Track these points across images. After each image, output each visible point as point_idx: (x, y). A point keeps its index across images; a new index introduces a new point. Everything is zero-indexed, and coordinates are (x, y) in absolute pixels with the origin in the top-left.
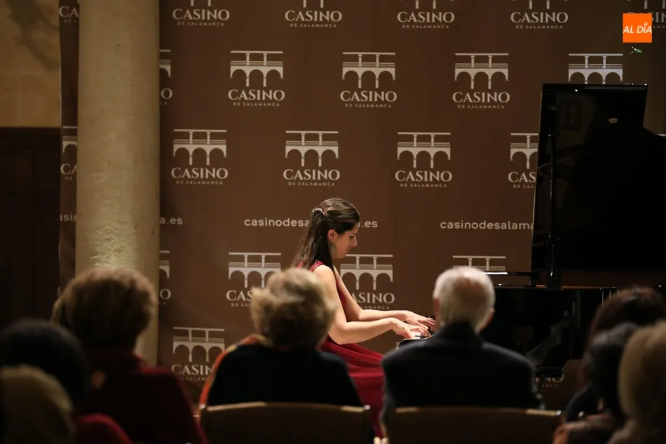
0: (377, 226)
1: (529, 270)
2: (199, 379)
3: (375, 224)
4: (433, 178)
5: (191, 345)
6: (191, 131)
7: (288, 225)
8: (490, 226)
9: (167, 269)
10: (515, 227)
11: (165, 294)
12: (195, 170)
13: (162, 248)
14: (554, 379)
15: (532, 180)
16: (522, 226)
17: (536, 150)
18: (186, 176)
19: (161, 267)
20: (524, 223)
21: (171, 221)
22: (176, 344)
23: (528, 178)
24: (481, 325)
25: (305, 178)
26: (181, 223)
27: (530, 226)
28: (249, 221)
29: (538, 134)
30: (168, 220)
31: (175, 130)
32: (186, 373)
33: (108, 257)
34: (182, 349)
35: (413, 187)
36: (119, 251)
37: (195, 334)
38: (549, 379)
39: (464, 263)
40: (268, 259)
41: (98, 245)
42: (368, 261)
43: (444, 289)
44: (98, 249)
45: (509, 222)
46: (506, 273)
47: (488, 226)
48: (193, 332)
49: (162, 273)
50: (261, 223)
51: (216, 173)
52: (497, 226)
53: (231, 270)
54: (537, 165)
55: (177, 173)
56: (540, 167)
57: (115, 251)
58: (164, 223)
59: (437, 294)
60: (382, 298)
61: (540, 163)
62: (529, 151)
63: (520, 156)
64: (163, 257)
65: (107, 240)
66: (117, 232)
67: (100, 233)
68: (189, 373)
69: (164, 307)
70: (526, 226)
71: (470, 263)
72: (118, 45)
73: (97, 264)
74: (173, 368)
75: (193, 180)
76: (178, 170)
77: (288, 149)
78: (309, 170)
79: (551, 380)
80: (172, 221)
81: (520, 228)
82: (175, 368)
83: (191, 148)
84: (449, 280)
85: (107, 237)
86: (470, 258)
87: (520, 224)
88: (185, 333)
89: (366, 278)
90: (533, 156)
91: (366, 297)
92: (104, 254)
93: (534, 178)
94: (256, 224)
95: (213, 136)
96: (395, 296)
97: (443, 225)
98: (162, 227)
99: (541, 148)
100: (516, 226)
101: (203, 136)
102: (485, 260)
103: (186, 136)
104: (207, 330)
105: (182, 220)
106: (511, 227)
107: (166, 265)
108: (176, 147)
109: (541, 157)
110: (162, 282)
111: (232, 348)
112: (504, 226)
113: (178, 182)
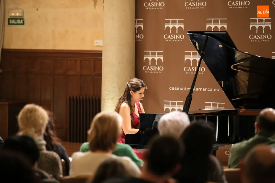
6: (150, 52)
7: (186, 90)
12: (152, 67)
18: (148, 70)
31: (144, 51)
33: (108, 101)
36: (112, 99)
41: (105, 96)
44: (105, 98)
50: (176, 89)
51: (159, 68)
53: (165, 108)
57: (111, 98)
65: (108, 94)
66: (112, 91)
67: (106, 91)
72: (113, 17)
73: (105, 104)
75: (151, 71)
77: (186, 59)
83: (150, 58)
85: (108, 93)
92: (107, 100)
94: (174, 89)
95: (158, 53)
101: (155, 53)
103: (148, 53)
108: (145, 58)
113: (145, 72)
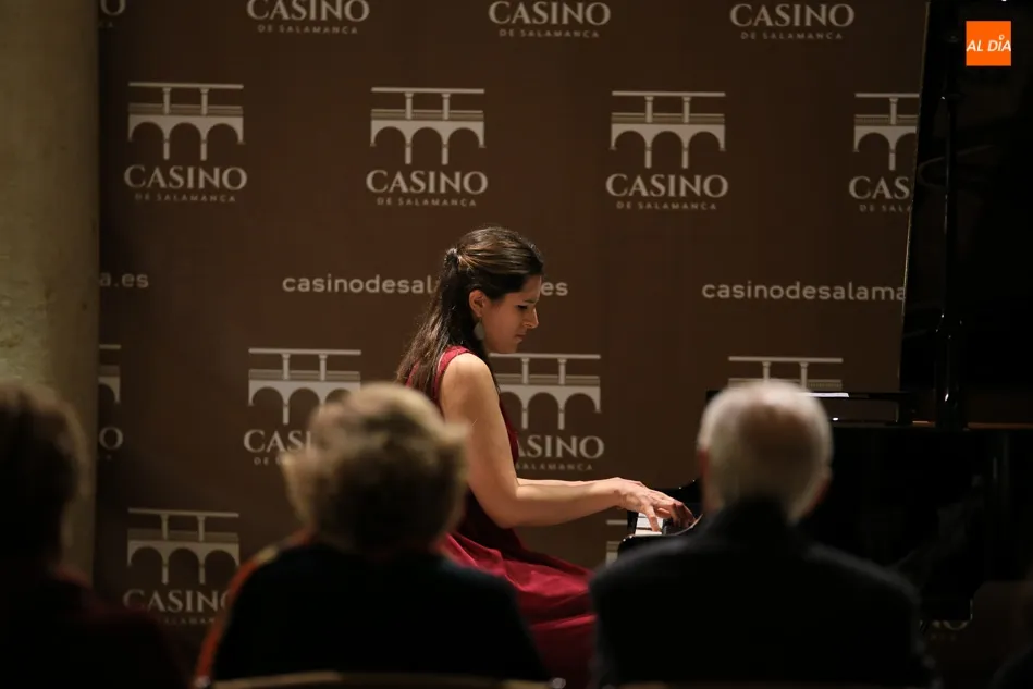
0: (566, 292)
1: (895, 388)
2: (183, 621)
3: (562, 289)
4: (688, 189)
5: (166, 548)
7: (377, 290)
8: (809, 292)
9: (114, 383)
10: (863, 294)
11: (111, 437)
12: (176, 171)
13: (104, 339)
14: (947, 624)
15: (901, 193)
16: (878, 293)
17: (913, 130)
19: (104, 380)
20: (883, 286)
21: (124, 279)
22: (133, 546)
23: (892, 189)
24: (801, 505)
25: (412, 190)
26: (146, 284)
27: (896, 292)
28: (293, 280)
29: (917, 95)
30: (116, 278)
31: (132, 84)
32: (155, 608)
34: (149, 557)
35: (644, 209)
36: (11, 346)
37: (175, 524)
38: (937, 624)
39: (754, 372)
40: (333, 363)
42: (549, 368)
43: (721, 428)
45: (850, 285)
46: (846, 395)
47: (805, 292)
48: (171, 519)
49: (105, 391)
50: (319, 287)
51: (221, 178)
52: (825, 293)
53: (255, 386)
54: (915, 161)
55: (136, 177)
56: (922, 165)
58: (109, 283)
59: (706, 438)
60: (578, 447)
61: (920, 159)
62: (894, 132)
63: (876, 142)
64: (105, 358)
68: (161, 607)
69: (109, 466)
70: (887, 293)
71: (766, 371)
74: (126, 598)
75: (171, 192)
76: (139, 170)
77: (377, 126)
78: (422, 173)
79: (942, 625)
80: (126, 280)
81: (874, 297)
82: (132, 596)
83: (167, 123)
84: (731, 411)
86: (766, 361)
87: (874, 290)
88: (155, 522)
89: (543, 404)
90: (904, 141)
91: (543, 445)
93: (906, 191)
94: (307, 289)
95: (216, 98)
96: (604, 442)
97: (709, 291)
98: (103, 291)
99: (924, 125)
100: (866, 293)
101: (194, 97)
102: (797, 366)
103: (157, 96)
104: (201, 516)
105: (149, 280)
106: (854, 294)
107: (114, 375)
108: (135, 121)
109: (924, 145)
110: (105, 411)
111: (267, 555)
112: (840, 293)
113: (138, 197)
